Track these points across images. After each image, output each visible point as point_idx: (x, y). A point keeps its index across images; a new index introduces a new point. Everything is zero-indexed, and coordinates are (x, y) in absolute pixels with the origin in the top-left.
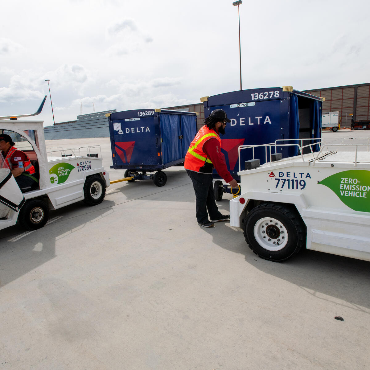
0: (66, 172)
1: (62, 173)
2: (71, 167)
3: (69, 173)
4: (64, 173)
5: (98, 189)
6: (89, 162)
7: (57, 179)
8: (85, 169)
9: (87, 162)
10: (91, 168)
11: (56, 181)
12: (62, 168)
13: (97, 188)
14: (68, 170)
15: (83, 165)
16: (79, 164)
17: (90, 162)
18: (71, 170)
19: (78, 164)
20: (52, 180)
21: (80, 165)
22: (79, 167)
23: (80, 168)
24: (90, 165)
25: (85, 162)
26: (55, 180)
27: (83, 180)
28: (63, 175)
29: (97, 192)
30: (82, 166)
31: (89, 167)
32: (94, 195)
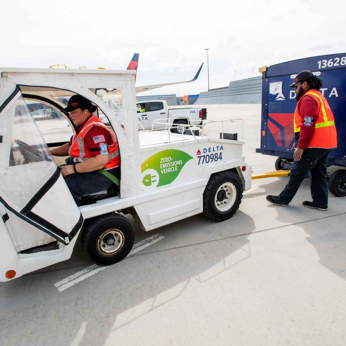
0: (175, 166)
1: (167, 168)
2: (185, 158)
3: (180, 167)
4: (171, 167)
5: (229, 194)
6: (219, 148)
7: (157, 178)
8: (211, 160)
9: (216, 149)
10: (221, 158)
11: (155, 181)
12: (167, 159)
13: (229, 192)
14: (179, 162)
15: (208, 153)
16: (202, 151)
17: (222, 148)
18: (184, 163)
19: (199, 151)
20: (147, 181)
21: (202, 154)
22: (200, 157)
23: (202, 158)
24: (221, 153)
25: (212, 149)
26: (152, 179)
27: (205, 180)
28: (169, 170)
29: (227, 198)
30: (205, 154)
31: (218, 157)
32: (222, 203)
